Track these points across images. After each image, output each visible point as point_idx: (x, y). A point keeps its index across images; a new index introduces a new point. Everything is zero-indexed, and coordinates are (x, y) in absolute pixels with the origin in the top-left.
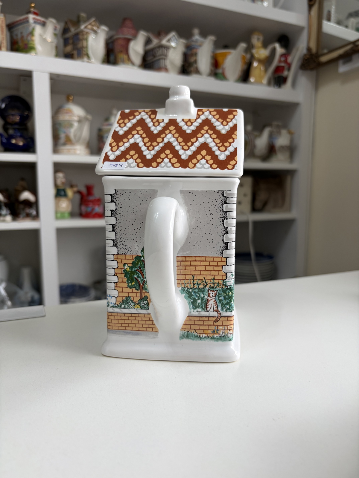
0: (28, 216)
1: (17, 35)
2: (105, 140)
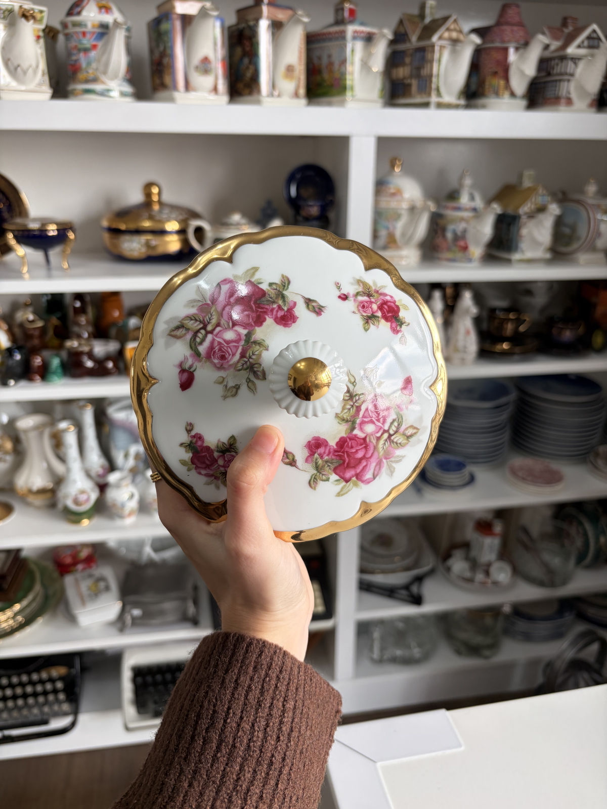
1: (320, 58)
2: (449, 235)
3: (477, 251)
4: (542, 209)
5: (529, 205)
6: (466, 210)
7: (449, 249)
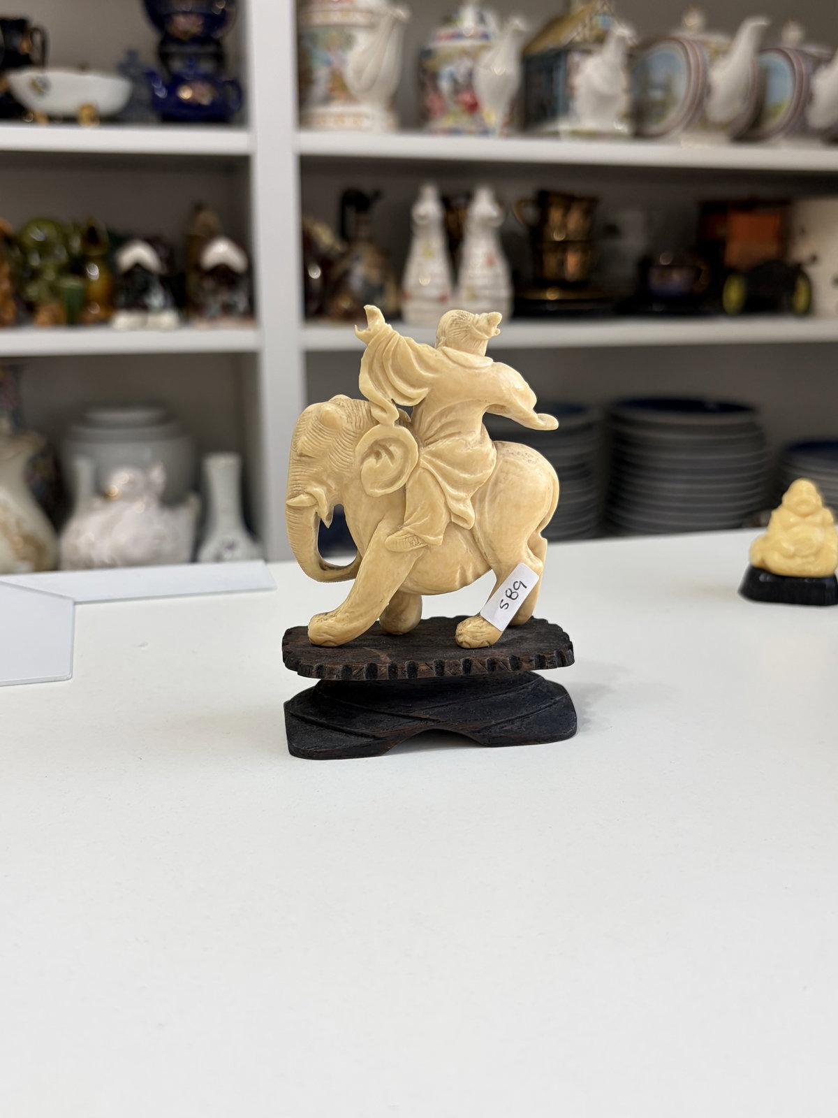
0: (228, 310)
2: (445, 85)
3: (494, 114)
4: (601, 39)
5: (580, 28)
6: (472, 37)
7: (444, 111)
